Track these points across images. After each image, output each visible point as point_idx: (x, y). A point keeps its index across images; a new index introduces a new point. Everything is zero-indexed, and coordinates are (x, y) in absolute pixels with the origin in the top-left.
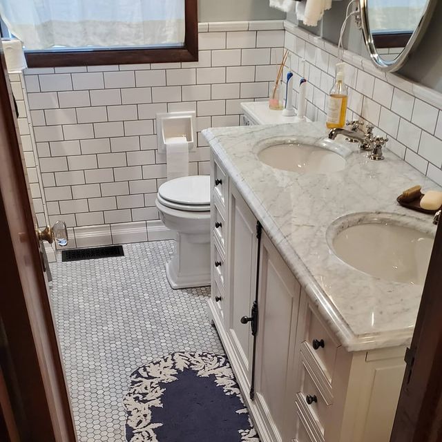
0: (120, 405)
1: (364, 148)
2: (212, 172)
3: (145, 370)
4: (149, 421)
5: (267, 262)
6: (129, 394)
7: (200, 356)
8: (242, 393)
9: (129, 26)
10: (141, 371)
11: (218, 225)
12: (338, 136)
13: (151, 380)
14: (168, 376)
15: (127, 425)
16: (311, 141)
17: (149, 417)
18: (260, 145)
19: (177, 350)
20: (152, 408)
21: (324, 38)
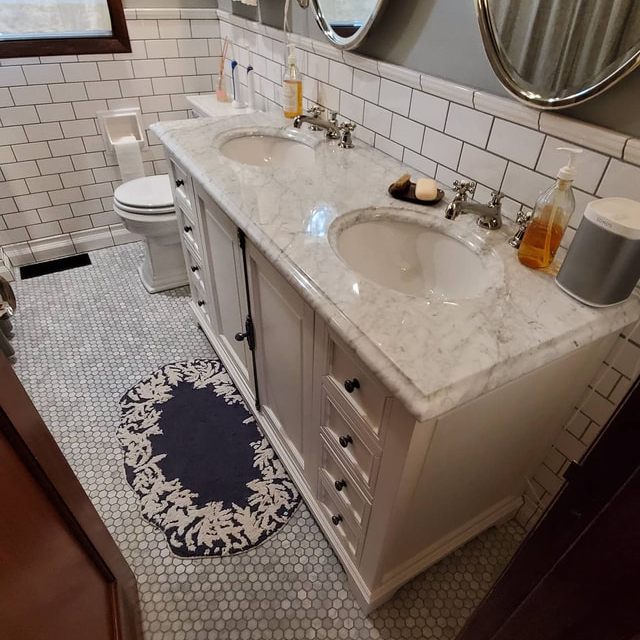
0: (113, 440)
1: (330, 136)
2: (170, 171)
3: (135, 392)
4: (150, 454)
5: (257, 274)
6: (122, 425)
7: (192, 364)
8: (244, 399)
9: (41, 9)
10: (131, 394)
11: (188, 229)
12: (304, 123)
13: (144, 404)
14: (162, 395)
15: (125, 465)
16: (273, 132)
17: (149, 450)
18: (220, 138)
19: (166, 362)
20: (151, 438)
21: (263, 24)
